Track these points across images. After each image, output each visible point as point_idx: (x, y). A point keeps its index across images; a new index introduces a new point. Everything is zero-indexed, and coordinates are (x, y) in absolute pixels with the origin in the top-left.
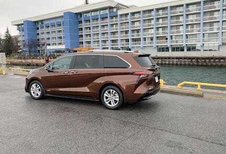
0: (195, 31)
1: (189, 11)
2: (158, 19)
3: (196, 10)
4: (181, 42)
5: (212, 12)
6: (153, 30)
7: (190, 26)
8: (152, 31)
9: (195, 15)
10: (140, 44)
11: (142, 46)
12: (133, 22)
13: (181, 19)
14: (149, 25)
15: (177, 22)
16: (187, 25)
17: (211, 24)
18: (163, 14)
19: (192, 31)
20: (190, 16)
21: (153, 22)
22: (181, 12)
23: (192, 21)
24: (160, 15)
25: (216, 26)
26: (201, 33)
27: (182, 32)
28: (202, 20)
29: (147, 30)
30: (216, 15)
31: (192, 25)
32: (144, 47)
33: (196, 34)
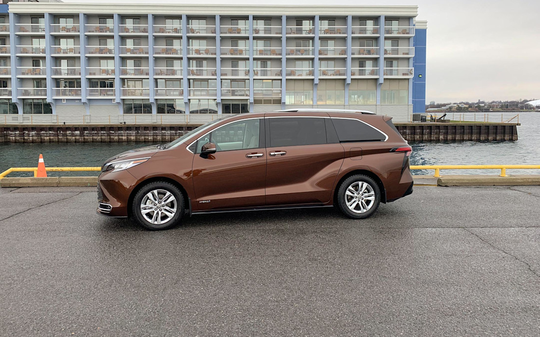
0: (205, 72)
1: (193, 31)
2: (123, 39)
3: (207, 30)
4: (177, 93)
5: (235, 40)
6: (111, 62)
7: (194, 62)
8: (110, 65)
9: (204, 42)
10: (77, 93)
11: (84, 97)
12: (56, 39)
13: (176, 45)
14: (101, 51)
15: (167, 51)
16: (189, 59)
17: (235, 61)
18: (135, 30)
19: (200, 72)
20: (195, 42)
21: (111, 44)
22: (176, 30)
23: (198, 52)
24: (127, 30)
25: (242, 67)
26: (219, 77)
27: (179, 72)
28: (218, 52)
29: (96, 62)
30: (242, 45)
31: (199, 60)
32: (89, 100)
33: (207, 80)
